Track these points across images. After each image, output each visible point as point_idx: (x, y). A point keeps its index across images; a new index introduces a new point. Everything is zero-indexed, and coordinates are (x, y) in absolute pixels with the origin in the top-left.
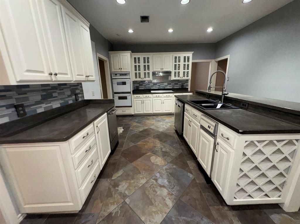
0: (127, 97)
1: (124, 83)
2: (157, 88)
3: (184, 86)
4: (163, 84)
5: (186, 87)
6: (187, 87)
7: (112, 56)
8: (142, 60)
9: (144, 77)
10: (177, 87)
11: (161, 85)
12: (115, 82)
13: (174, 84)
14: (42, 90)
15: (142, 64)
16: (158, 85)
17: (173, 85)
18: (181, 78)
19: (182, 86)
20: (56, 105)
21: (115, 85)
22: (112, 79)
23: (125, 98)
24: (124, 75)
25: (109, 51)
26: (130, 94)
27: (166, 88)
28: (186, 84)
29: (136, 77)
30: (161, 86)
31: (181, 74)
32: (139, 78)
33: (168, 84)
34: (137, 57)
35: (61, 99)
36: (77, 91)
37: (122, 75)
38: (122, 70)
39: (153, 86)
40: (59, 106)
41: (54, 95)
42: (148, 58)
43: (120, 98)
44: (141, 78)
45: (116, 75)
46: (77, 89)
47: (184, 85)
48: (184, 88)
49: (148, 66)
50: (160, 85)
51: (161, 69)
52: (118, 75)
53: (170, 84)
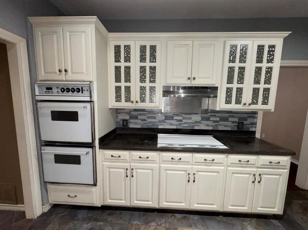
1: (72, 116)
2: (174, 127)
3: (244, 127)
4: (190, 118)
5: (251, 129)
6: (254, 130)
9: (138, 100)
10: (226, 126)
11: (184, 121)
13: (218, 119)
15: (135, 64)
16: (178, 121)
17: (214, 122)
19: (240, 124)
23: (75, 160)
24: (73, 90)
26: (90, 150)
27: (196, 128)
28: (249, 121)
29: (118, 98)
30: (185, 123)
32: (126, 101)
33: (203, 119)
34: (122, 44)
37: (68, 90)
39: (163, 121)
42: (153, 48)
43: (60, 159)
44: (132, 102)
45: (49, 89)
47: (245, 122)
48: (244, 130)
49: (153, 69)
50: (181, 121)
51: (189, 79)
52: (55, 90)
53: (208, 119)
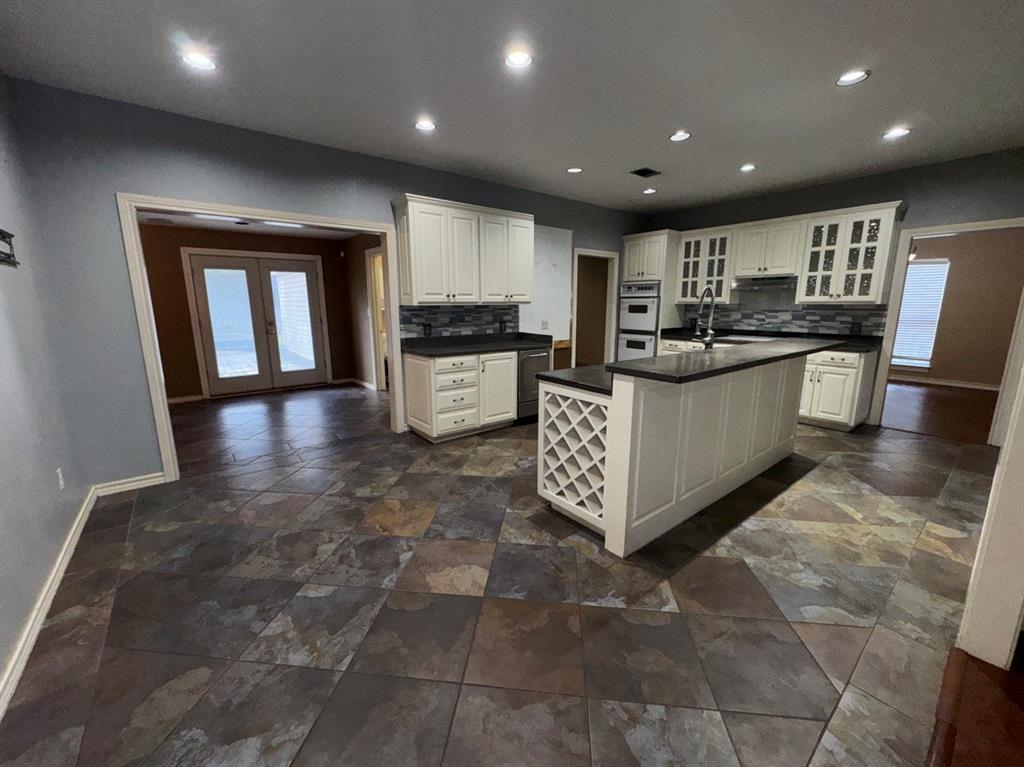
0: (647, 344)
1: (643, 309)
2: (753, 328)
3: (863, 329)
4: (776, 317)
5: (875, 334)
6: (880, 334)
7: (627, 245)
8: (705, 248)
10: (829, 328)
11: (767, 320)
12: (626, 304)
13: (818, 318)
14: (452, 313)
15: (704, 259)
16: (759, 320)
17: (811, 321)
18: (832, 300)
19: (856, 325)
20: (466, 331)
21: (625, 313)
22: (620, 298)
23: (641, 345)
24: (646, 289)
25: (625, 234)
26: (653, 337)
27: (784, 330)
28: (873, 320)
29: (684, 294)
30: (768, 323)
31: (837, 286)
32: (692, 296)
33: (795, 318)
34: (693, 241)
35: (475, 325)
36: (507, 318)
37: (642, 289)
38: (646, 277)
39: (740, 321)
40: (470, 333)
41: (467, 319)
42: (723, 241)
43: (631, 344)
44: (698, 297)
45: (630, 288)
46: (507, 314)
47: (865, 323)
48: (863, 334)
49: (722, 262)
50: (763, 320)
51: (760, 270)
52: (634, 289)
53: (803, 318)
